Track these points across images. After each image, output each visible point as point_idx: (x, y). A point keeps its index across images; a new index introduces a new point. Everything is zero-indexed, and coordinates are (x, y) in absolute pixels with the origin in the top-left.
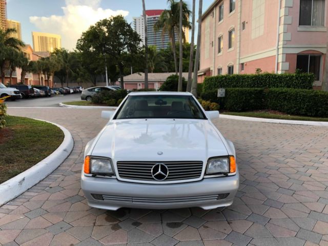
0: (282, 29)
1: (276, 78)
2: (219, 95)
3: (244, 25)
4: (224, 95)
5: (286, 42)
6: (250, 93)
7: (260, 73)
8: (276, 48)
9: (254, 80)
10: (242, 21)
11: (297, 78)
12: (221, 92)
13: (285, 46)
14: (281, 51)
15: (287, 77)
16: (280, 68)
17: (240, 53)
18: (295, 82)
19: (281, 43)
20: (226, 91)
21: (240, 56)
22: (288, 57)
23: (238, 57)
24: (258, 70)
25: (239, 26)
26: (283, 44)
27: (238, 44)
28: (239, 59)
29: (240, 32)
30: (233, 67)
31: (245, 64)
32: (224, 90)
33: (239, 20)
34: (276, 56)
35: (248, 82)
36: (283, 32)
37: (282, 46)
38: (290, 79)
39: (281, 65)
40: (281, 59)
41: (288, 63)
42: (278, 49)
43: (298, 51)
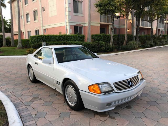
0: (67, 13)
1: (69, 37)
3: (44, 9)
7: (61, 34)
8: (65, 22)
9: (59, 38)
10: (42, 7)
11: (78, 37)
12: (44, 44)
13: (70, 22)
14: (68, 24)
15: (74, 36)
16: (68, 32)
17: (42, 23)
18: (78, 39)
19: (67, 20)
21: (43, 25)
22: (71, 26)
23: (42, 25)
25: (40, 9)
26: (69, 21)
27: (41, 19)
28: (43, 27)
29: (42, 12)
30: (38, 31)
31: (46, 29)
33: (40, 6)
34: (66, 26)
35: (56, 38)
36: (68, 15)
37: (68, 22)
38: (76, 37)
39: (68, 30)
40: (68, 27)
41: (71, 30)
42: (66, 23)
43: (74, 24)
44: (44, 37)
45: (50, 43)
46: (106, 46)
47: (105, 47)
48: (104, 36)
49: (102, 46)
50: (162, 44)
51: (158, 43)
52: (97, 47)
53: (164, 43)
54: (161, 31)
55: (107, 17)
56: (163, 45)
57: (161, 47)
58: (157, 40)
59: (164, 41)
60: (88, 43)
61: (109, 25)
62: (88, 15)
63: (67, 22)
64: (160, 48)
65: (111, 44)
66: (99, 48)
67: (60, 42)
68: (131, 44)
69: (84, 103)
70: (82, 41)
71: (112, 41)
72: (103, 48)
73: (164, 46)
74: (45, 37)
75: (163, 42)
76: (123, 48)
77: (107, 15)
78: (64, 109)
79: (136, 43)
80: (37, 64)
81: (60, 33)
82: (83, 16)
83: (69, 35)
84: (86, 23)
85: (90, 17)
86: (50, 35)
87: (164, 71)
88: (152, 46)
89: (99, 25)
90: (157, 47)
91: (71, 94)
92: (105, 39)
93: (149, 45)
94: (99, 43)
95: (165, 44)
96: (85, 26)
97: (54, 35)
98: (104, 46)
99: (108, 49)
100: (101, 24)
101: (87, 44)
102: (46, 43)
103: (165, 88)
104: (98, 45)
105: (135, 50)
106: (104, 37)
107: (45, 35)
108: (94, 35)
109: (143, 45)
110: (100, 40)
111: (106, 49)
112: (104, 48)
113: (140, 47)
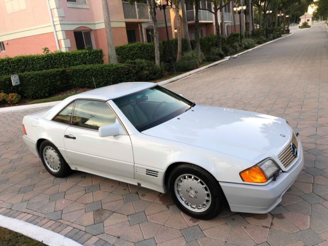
0: (53, 4)
1: (70, 57)
2: (14, 84)
4: (19, 83)
5: (62, 18)
6: (54, 75)
7: (50, 53)
8: (52, 24)
9: (46, 61)
11: (90, 54)
12: (15, 80)
13: (62, 22)
14: (59, 28)
16: (63, 45)
18: (89, 58)
19: (57, 19)
20: (20, 77)
22: (67, 33)
24: (45, 49)
26: (60, 21)
31: (4, 44)
32: (17, 77)
34: (55, 33)
35: (40, 63)
36: (55, 7)
37: (59, 23)
38: (84, 55)
39: (63, 42)
40: (61, 36)
41: (68, 41)
42: (54, 25)
43: (73, 28)
44: (9, 63)
45: (29, 75)
46: (151, 68)
47: (148, 70)
48: (140, 48)
49: (142, 68)
50: (234, 51)
51: (229, 50)
52: (134, 71)
53: (238, 49)
54: (227, 27)
55: (136, 6)
56: (236, 52)
57: (235, 56)
58: (227, 44)
59: (237, 45)
60: (116, 66)
61: (140, 23)
62: (103, 5)
63: (55, 23)
64: (234, 58)
65: (157, 62)
66: (137, 73)
67: (51, 70)
68: (189, 59)
69: (230, 205)
70: (98, 62)
71: (159, 56)
72: (145, 72)
73: (240, 54)
74: (13, 62)
75: (236, 47)
76: (179, 67)
77: (136, 3)
78: (181, 223)
79: (197, 55)
80: (74, 138)
81: (45, 50)
82: (88, 8)
83: (69, 54)
84: (96, 23)
85: (107, 10)
86: (24, 57)
87: (277, 104)
88: (222, 57)
89: (124, 25)
90: (229, 57)
91: (192, 192)
92: (142, 54)
93: (217, 55)
94: (135, 63)
95: (240, 51)
96: (96, 30)
97: (34, 57)
98: (147, 68)
99: (155, 74)
100: (127, 23)
101: (115, 69)
102: (19, 77)
103: (306, 138)
104: (134, 68)
105: (197, 68)
106: (141, 50)
107: (12, 59)
108: (121, 47)
109: (209, 57)
110: (134, 56)
111: (150, 74)
112: (148, 72)
113: (204, 60)
